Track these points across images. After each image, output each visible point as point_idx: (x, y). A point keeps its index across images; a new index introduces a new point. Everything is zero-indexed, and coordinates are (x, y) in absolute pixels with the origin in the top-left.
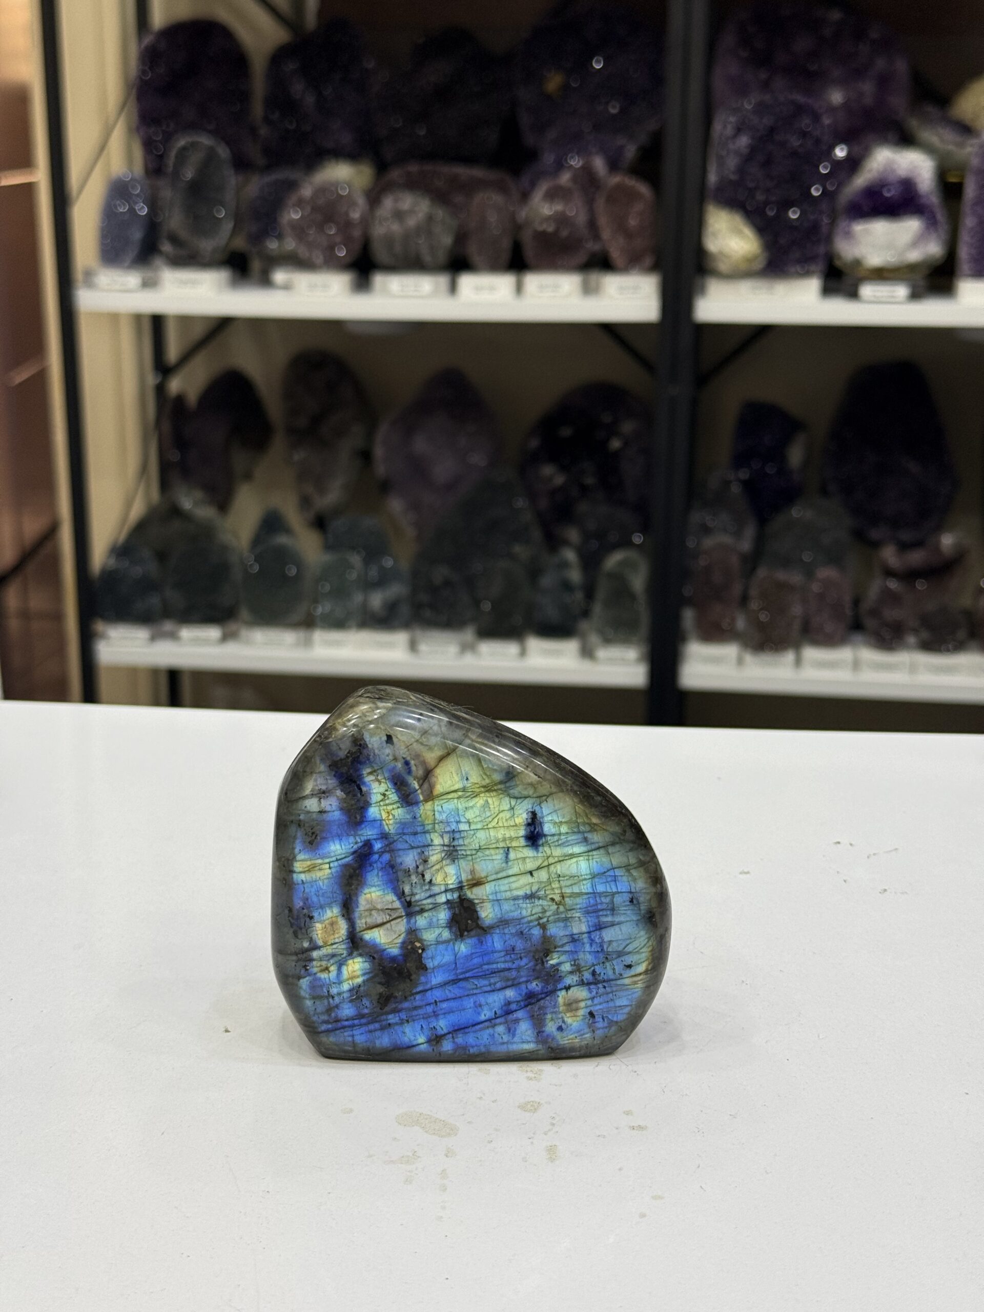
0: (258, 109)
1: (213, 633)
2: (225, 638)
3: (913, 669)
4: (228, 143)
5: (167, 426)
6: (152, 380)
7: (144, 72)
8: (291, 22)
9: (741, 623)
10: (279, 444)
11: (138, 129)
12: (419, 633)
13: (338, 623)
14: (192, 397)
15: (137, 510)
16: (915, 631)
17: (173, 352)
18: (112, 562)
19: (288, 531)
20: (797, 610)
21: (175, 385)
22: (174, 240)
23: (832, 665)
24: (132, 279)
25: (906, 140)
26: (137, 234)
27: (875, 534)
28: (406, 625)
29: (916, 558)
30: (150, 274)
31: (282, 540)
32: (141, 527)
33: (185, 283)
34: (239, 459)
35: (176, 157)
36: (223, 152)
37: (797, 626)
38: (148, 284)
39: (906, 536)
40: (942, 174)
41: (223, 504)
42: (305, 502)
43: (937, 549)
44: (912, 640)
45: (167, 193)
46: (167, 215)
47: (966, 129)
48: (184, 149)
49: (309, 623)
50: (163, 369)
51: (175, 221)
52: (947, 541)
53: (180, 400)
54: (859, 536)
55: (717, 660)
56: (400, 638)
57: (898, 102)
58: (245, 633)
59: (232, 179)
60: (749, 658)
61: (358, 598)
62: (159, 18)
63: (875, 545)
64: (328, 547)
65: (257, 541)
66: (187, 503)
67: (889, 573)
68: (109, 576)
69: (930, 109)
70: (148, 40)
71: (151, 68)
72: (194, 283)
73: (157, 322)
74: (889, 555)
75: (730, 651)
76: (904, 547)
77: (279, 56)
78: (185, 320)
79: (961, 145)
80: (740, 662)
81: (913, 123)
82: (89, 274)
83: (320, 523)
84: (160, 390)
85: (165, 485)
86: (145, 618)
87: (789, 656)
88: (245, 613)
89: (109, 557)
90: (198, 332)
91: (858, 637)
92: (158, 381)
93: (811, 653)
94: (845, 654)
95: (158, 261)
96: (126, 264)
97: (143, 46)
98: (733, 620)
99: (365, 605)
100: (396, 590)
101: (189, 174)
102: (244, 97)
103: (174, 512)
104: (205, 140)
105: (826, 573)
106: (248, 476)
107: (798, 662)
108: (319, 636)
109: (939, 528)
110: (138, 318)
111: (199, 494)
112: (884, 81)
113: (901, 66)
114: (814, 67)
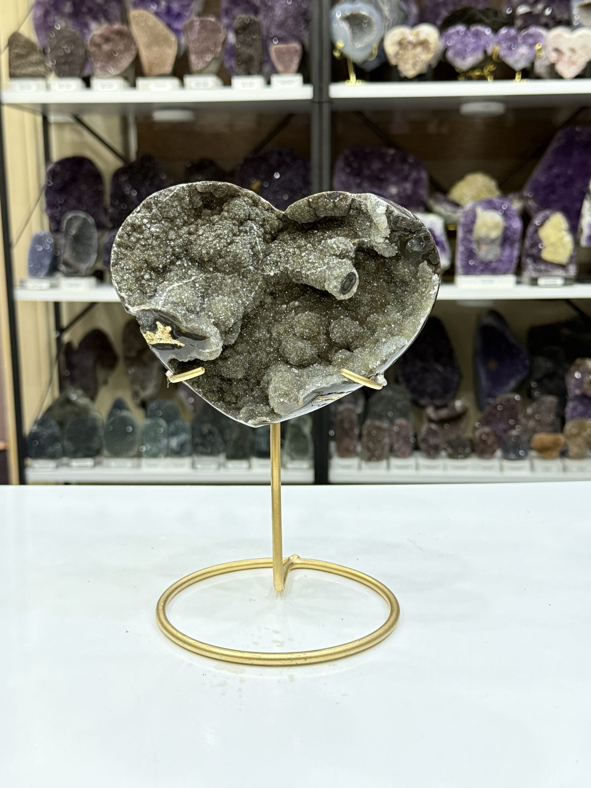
0: (107, 199)
1: (89, 462)
2: (95, 465)
3: (445, 468)
4: (93, 216)
5: (62, 358)
6: (54, 335)
7: (49, 183)
8: (124, 157)
9: (359, 448)
10: (121, 366)
11: (46, 210)
12: (196, 458)
13: (155, 456)
14: (76, 343)
15: (48, 402)
16: (445, 449)
17: (65, 321)
18: (35, 428)
19: (127, 409)
20: (387, 440)
21: (66, 337)
22: (66, 264)
23: (406, 467)
24: (45, 284)
25: (428, 210)
26: (47, 262)
27: (423, 402)
28: (190, 455)
29: (444, 413)
30: (53, 281)
31: (125, 413)
32: (50, 410)
33: (71, 285)
34: (101, 374)
35: (67, 223)
36: (91, 220)
37: (387, 448)
38: (53, 286)
39: (438, 402)
40: (446, 227)
41: (93, 398)
42: (135, 394)
43: (454, 408)
44: (443, 453)
45: (62, 241)
46: (62, 251)
47: (456, 205)
48: (71, 219)
49: (139, 455)
50: (60, 330)
51: (67, 254)
52: (458, 404)
53: (69, 344)
54: (415, 403)
55: (348, 467)
56: (186, 462)
57: (423, 192)
58: (106, 461)
59: (95, 234)
60: (364, 464)
61: (164, 441)
62: (56, 156)
63: (423, 407)
64: (147, 416)
65: (111, 414)
66: (74, 397)
67: (431, 421)
68: (34, 436)
69: (439, 196)
70: (51, 166)
71: (52, 180)
72: (77, 285)
73: (57, 305)
74: (430, 411)
75: (354, 462)
76: (437, 408)
77: (117, 174)
78: (71, 304)
79: (454, 212)
80: (360, 468)
81: (431, 202)
82: (22, 282)
83: (143, 405)
84: (59, 340)
85: (62, 388)
86: (52, 457)
87: (384, 463)
88: (105, 452)
89: (34, 426)
90: (78, 310)
91: (417, 454)
92: (58, 335)
93: (395, 461)
94: (411, 461)
95: (59, 275)
96: (42, 276)
97: (48, 170)
98: (355, 447)
99: (168, 445)
100: (184, 437)
101: (73, 232)
102: (100, 194)
103: (68, 401)
104: (82, 215)
105: (401, 421)
106: (105, 382)
107: (388, 467)
108: (145, 462)
109: (454, 398)
110: (47, 303)
111: (80, 392)
112: (416, 183)
113: (424, 175)
114: (382, 176)
